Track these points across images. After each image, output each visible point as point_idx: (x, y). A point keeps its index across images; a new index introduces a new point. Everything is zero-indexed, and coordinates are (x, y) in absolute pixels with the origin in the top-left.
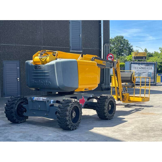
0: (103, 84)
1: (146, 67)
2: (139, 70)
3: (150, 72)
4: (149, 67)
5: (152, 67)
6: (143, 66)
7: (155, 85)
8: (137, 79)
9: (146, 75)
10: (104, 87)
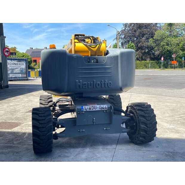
0: (2, 82)
1: (18, 63)
2: (11, 65)
3: (22, 68)
4: (21, 63)
5: (24, 63)
6: (15, 62)
7: (28, 80)
8: (10, 75)
9: (19, 70)
10: (3, 85)
